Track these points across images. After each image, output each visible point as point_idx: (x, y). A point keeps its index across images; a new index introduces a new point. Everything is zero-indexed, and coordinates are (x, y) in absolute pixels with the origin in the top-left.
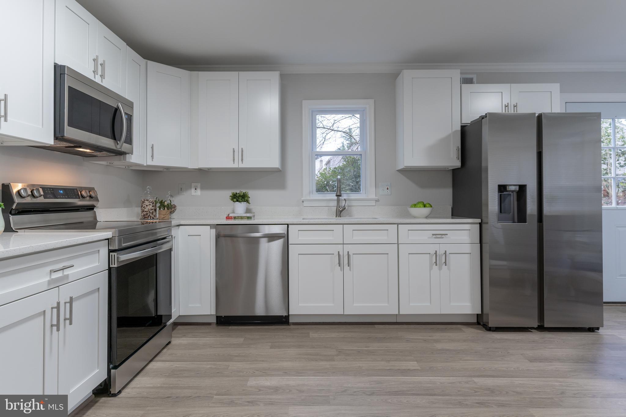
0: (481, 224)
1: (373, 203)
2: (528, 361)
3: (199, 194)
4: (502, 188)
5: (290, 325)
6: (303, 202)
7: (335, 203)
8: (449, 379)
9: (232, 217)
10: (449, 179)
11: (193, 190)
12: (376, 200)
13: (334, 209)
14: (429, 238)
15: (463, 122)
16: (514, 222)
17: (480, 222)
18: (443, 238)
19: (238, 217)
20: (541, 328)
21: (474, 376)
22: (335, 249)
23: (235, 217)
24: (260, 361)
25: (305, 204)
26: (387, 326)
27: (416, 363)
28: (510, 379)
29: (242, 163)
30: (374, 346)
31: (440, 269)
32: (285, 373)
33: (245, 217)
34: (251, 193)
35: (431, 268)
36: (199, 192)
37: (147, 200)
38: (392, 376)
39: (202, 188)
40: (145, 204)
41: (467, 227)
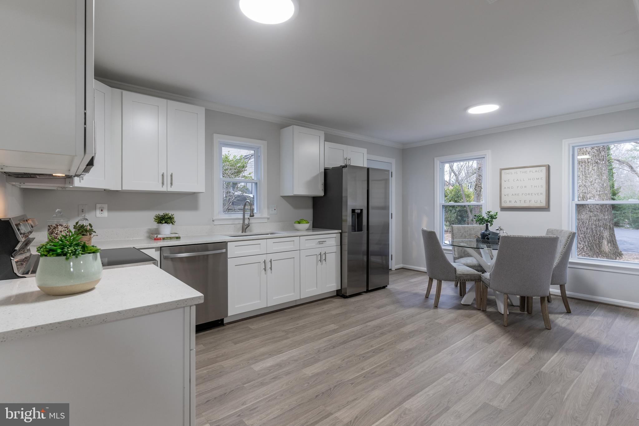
0: (341, 233)
1: (266, 221)
2: (376, 309)
3: (106, 216)
4: (353, 211)
5: (225, 326)
6: (213, 221)
7: (241, 222)
8: (357, 328)
9: (160, 238)
10: (310, 203)
11: (98, 213)
12: (268, 218)
13: (241, 226)
14: (316, 244)
15: (325, 167)
16: (355, 231)
17: (341, 232)
18: (323, 244)
19: (167, 238)
20: (368, 291)
21: (367, 322)
22: (261, 259)
23: (164, 238)
24: (240, 354)
25: (216, 223)
26: (292, 309)
27: (333, 325)
28: (380, 319)
29: (171, 187)
30: (301, 322)
31: (322, 264)
32: (270, 354)
33: (174, 237)
34: (178, 215)
35: (317, 264)
36: (105, 214)
37: (60, 225)
38: (331, 335)
39: (110, 209)
40: (58, 230)
41: (334, 235)
